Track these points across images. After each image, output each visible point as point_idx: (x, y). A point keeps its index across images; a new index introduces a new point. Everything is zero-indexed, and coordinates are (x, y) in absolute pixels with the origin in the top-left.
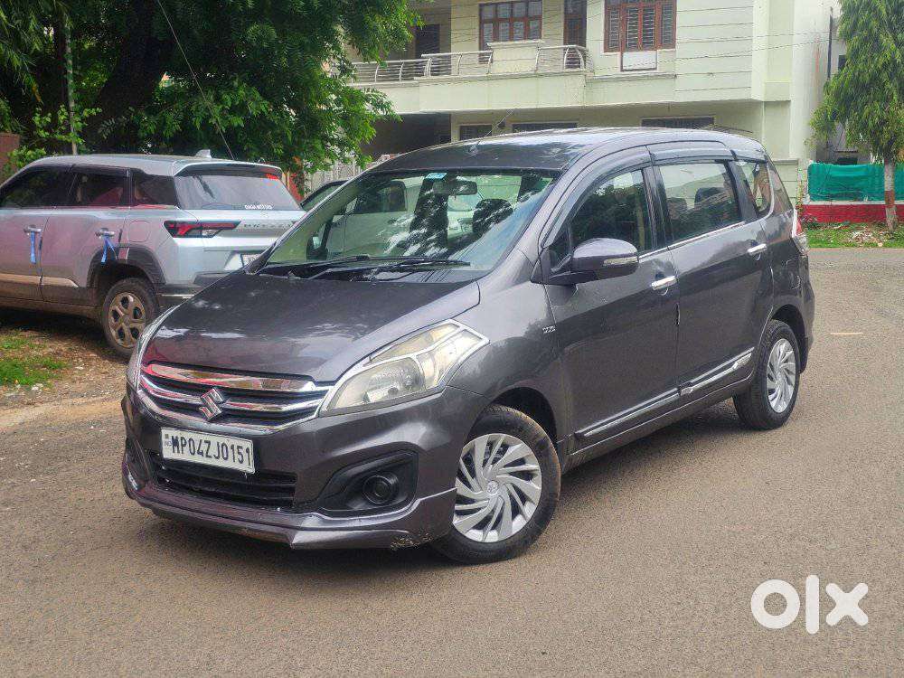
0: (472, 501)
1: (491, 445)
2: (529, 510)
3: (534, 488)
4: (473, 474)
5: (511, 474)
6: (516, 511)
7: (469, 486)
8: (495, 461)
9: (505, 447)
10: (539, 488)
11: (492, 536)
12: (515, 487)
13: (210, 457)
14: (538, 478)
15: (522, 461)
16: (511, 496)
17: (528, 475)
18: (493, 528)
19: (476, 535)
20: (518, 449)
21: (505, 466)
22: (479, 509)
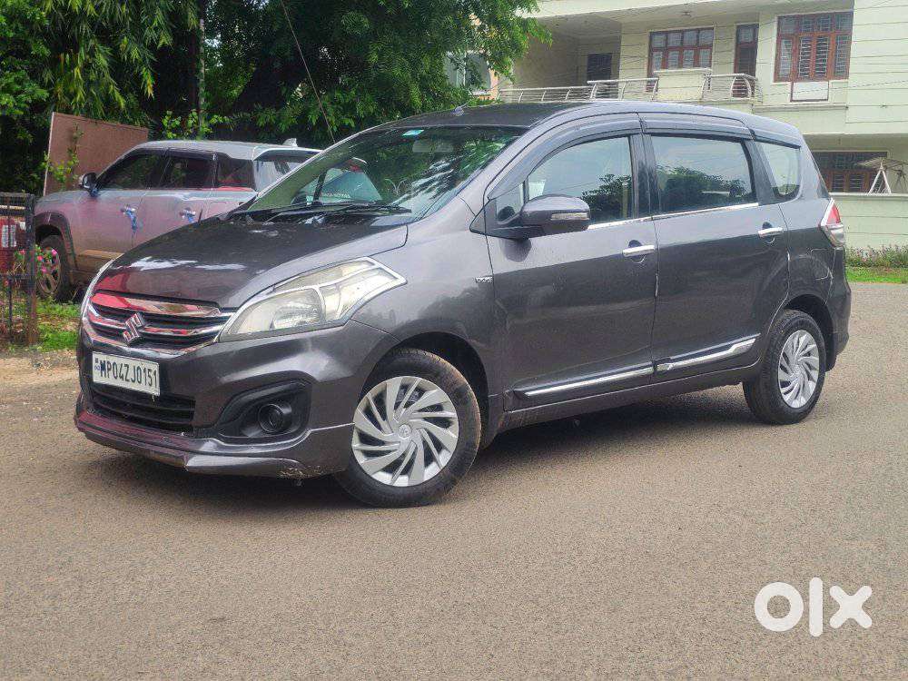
0: (383, 443)
1: (405, 388)
2: (444, 458)
3: (450, 436)
4: (384, 417)
5: (426, 419)
6: (429, 459)
7: (379, 427)
8: (407, 405)
9: (420, 391)
10: (455, 436)
11: (402, 481)
12: (429, 433)
13: (128, 381)
14: (456, 425)
15: (439, 407)
16: (425, 442)
17: (445, 423)
18: (403, 473)
19: (385, 478)
20: (435, 394)
21: (420, 411)
22: (389, 452)
